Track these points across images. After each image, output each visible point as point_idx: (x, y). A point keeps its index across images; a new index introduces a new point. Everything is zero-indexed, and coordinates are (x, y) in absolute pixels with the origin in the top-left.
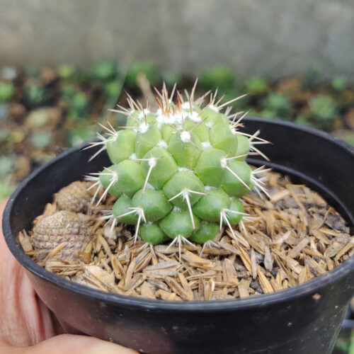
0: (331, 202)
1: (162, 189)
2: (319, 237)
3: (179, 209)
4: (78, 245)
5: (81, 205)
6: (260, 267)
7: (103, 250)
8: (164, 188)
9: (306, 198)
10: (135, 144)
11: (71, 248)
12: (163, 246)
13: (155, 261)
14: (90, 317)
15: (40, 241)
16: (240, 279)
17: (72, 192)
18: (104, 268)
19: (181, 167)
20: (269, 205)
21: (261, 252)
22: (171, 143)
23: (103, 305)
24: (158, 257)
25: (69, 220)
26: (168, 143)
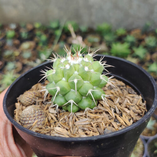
0: (127, 84)
1: (78, 91)
2: (129, 98)
3: (85, 97)
4: (42, 119)
5: (33, 101)
6: (115, 113)
7: (52, 119)
9: (117, 83)
10: (63, 74)
11: (40, 121)
13: (77, 119)
14: (65, 149)
15: (25, 121)
16: (110, 119)
17: (28, 96)
18: (59, 127)
19: (85, 81)
20: (106, 88)
21: (114, 108)
24: (77, 117)
25: (36, 110)
26: (78, 72)
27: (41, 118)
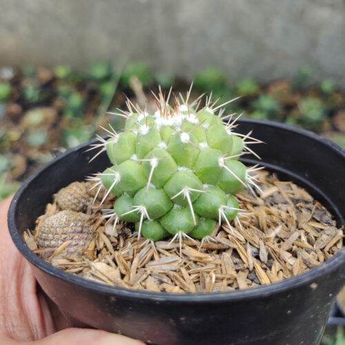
1: (163, 187)
2: (308, 231)
3: (179, 206)
4: (81, 243)
5: (81, 205)
6: (255, 259)
7: (106, 247)
8: (165, 187)
9: (293, 194)
11: (75, 245)
12: (163, 242)
13: (156, 257)
14: (99, 311)
15: (45, 240)
16: (237, 271)
17: (72, 192)
18: (108, 264)
19: (181, 166)
20: (259, 201)
21: (256, 246)
22: (171, 144)
23: (113, 299)
24: (159, 253)
25: (72, 219)
26: (167, 143)
27: (79, 240)
